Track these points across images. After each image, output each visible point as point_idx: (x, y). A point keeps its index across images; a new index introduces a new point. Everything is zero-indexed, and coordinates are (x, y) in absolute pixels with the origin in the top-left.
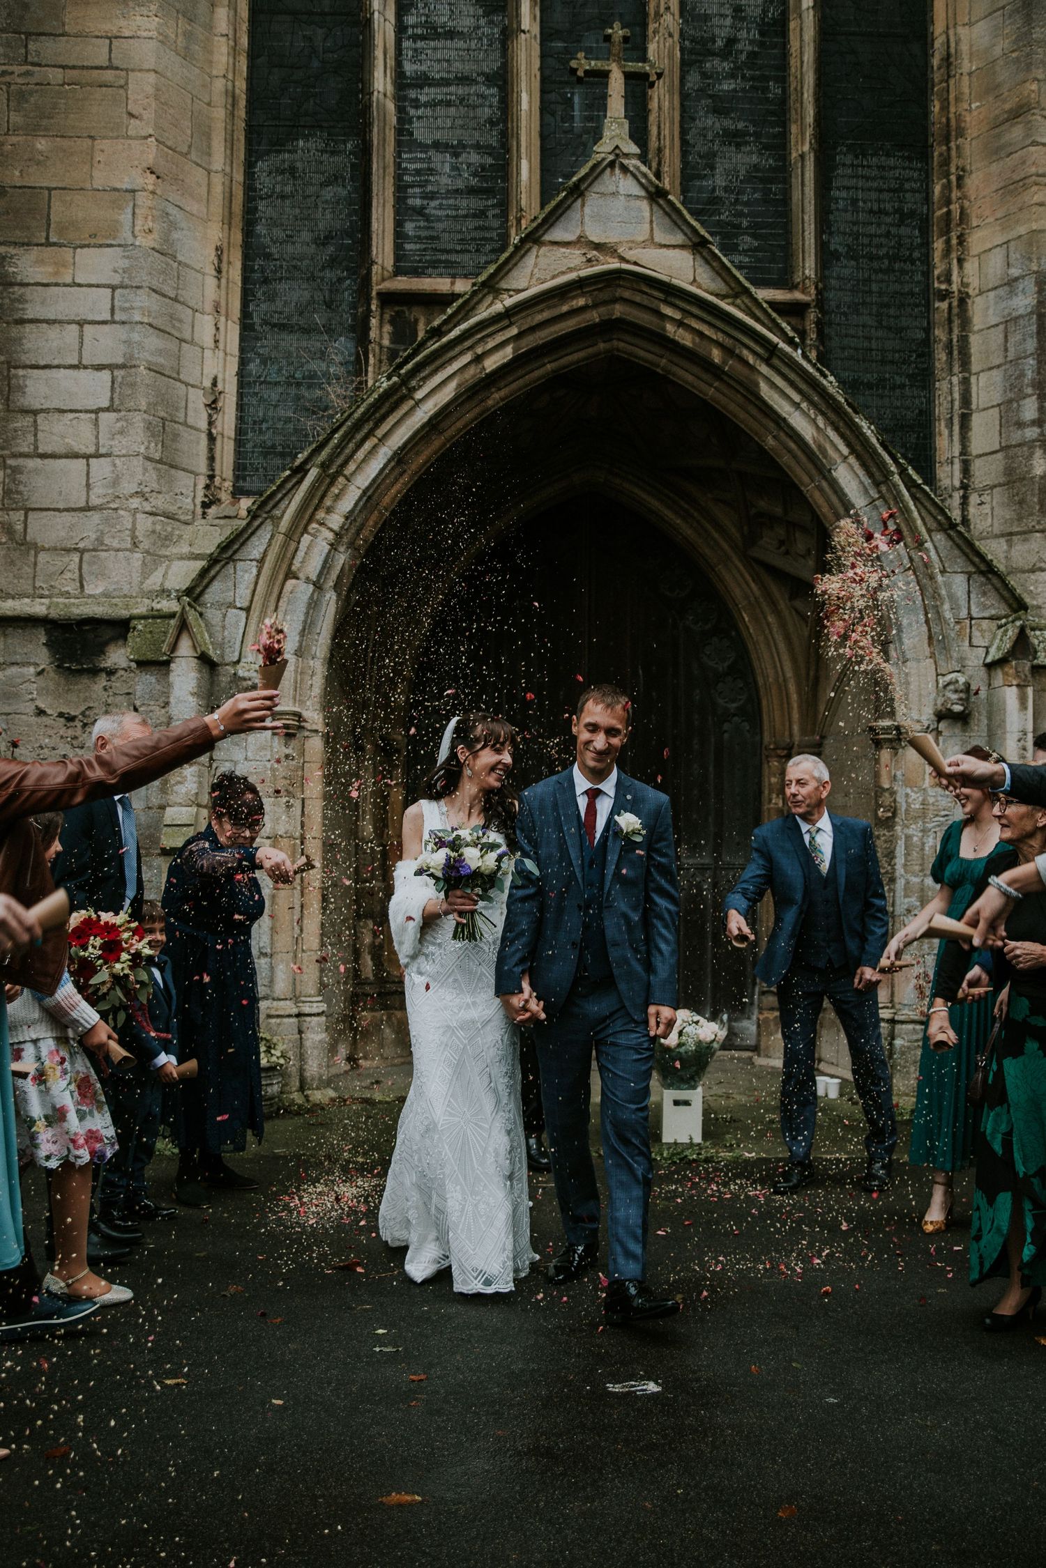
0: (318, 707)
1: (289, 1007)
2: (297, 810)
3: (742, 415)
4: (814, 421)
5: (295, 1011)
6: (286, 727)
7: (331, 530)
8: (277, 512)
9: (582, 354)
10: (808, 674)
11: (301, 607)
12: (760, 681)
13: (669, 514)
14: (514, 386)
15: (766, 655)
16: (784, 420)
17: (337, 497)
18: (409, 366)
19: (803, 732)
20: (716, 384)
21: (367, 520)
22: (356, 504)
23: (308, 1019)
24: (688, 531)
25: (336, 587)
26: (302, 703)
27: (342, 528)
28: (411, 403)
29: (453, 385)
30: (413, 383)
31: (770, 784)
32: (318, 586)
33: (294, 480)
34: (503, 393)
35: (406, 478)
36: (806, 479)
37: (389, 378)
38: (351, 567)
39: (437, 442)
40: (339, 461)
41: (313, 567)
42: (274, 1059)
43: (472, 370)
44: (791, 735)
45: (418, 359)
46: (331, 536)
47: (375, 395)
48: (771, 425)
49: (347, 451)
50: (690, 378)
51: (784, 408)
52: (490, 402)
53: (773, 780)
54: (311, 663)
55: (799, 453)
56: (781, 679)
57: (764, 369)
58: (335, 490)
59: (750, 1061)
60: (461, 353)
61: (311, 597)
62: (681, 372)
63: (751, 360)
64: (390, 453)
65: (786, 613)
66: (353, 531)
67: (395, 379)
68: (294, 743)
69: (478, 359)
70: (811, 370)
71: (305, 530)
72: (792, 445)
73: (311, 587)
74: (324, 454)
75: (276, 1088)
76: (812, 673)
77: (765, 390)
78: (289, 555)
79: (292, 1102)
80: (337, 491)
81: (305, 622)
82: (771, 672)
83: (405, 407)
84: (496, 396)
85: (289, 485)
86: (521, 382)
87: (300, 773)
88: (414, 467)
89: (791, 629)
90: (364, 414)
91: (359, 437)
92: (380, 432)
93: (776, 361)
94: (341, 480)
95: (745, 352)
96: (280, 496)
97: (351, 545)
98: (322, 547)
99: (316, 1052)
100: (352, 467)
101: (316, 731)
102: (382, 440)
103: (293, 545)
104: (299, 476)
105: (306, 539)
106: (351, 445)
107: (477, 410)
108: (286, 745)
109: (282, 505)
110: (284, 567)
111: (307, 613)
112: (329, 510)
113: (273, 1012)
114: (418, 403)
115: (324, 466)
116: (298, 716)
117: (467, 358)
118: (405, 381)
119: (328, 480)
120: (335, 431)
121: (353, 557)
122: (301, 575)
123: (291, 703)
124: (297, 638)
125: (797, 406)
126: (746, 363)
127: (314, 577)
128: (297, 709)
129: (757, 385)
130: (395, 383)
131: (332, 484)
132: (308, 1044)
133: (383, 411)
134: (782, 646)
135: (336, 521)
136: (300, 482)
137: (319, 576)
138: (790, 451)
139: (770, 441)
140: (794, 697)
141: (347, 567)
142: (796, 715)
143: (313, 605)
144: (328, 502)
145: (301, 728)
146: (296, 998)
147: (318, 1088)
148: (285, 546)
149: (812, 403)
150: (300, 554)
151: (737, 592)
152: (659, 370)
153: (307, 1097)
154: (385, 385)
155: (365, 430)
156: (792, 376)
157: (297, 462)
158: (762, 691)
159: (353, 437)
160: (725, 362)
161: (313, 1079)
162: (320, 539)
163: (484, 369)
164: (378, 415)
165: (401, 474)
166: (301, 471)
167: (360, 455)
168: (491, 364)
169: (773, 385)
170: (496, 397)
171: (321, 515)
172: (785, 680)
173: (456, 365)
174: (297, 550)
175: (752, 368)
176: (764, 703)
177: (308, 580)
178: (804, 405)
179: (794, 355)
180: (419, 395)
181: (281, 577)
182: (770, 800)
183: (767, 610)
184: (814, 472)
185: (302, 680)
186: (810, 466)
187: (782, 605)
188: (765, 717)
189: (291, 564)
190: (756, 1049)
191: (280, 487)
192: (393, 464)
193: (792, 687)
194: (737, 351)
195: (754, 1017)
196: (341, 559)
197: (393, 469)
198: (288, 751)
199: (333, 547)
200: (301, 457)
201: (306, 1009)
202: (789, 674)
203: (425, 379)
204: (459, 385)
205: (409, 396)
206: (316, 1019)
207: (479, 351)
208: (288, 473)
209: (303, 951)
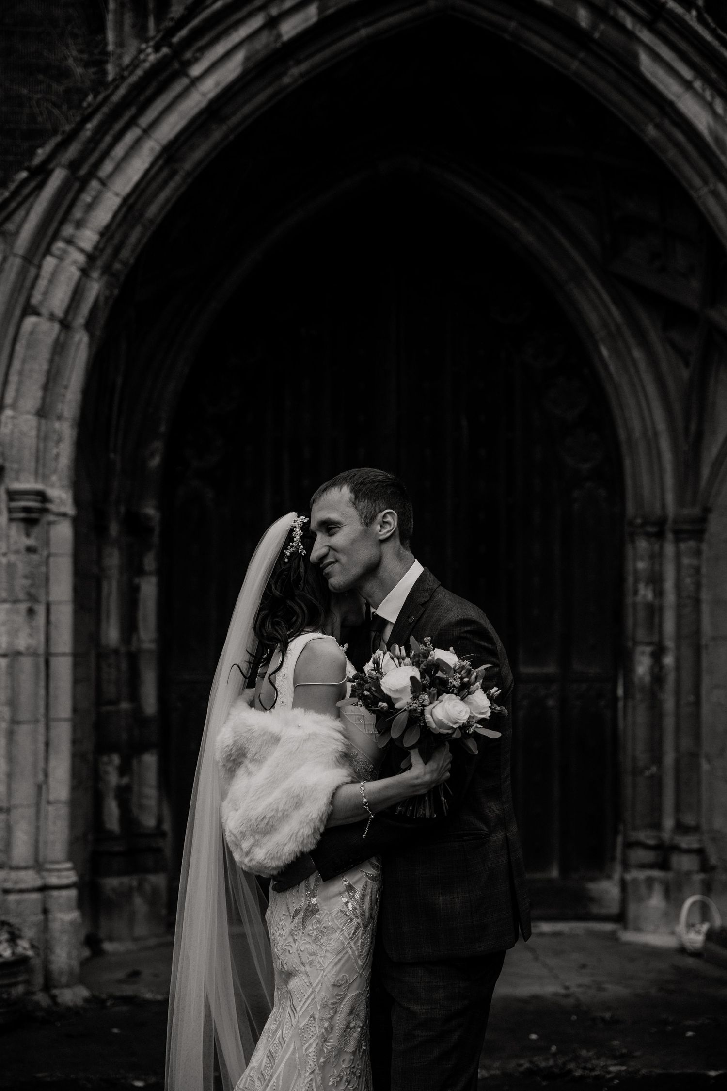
0: (66, 482)
1: (30, 878)
2: (41, 619)
3: (615, 96)
4: (710, 106)
5: (39, 883)
6: (26, 510)
7: (82, 250)
8: (10, 227)
9: (406, 15)
10: (687, 429)
11: (44, 353)
12: (622, 435)
13: (504, 215)
14: (318, 58)
15: (630, 401)
16: (671, 104)
17: (90, 207)
18: (184, 32)
19: (680, 502)
20: (582, 55)
21: (126, 236)
22: (115, 216)
23: (55, 893)
24: (529, 238)
25: (89, 326)
26: (45, 478)
27: (96, 247)
28: (185, 81)
29: (239, 57)
30: (188, 55)
31: (636, 571)
32: (65, 324)
33: (32, 184)
34: (304, 67)
35: (178, 179)
36: (697, 181)
37: (157, 49)
38: (107, 299)
39: (217, 134)
40: (93, 159)
41: (59, 300)
42: (20, 950)
43: (264, 38)
44: (663, 506)
45: (195, 22)
46: (81, 258)
47: (139, 72)
48: (653, 110)
49: (103, 146)
50: (547, 46)
51: (670, 88)
52: (286, 80)
53: (641, 565)
54: (57, 425)
55: (689, 148)
56: (650, 433)
57: (646, 36)
58: (87, 198)
59: (612, 937)
60: (251, 15)
61: (57, 341)
62: (536, 40)
63: (629, 23)
64: (158, 148)
65: (659, 348)
66: (109, 251)
67: (165, 50)
68: (36, 531)
69: (272, 23)
70: (709, 38)
71: (48, 251)
72: (680, 137)
73: (57, 327)
74: (72, 151)
75: (21, 989)
76: (693, 427)
77: (646, 63)
78: (28, 283)
79: (37, 1003)
80: (88, 199)
81: (49, 372)
82: (637, 425)
83: (177, 88)
84: (295, 71)
85: (26, 191)
86: (327, 53)
87: (43, 569)
88: (188, 165)
89: (664, 366)
90: (124, 97)
91: (118, 126)
92: (145, 120)
93: (662, 26)
94: (94, 184)
95: (622, 14)
96: (13, 205)
97: (107, 270)
98: (71, 273)
99: (65, 938)
100: (108, 167)
101: (64, 515)
102: (147, 131)
103: (33, 271)
104: (39, 178)
105: (50, 263)
106: (108, 139)
107: (270, 91)
108: (28, 535)
109: (18, 217)
110: (22, 300)
111: (51, 361)
112: (79, 224)
113: (9, 885)
114: (195, 82)
115: (73, 166)
116: (42, 496)
117: (257, 22)
118: (178, 51)
119: (77, 185)
120: (87, 119)
121: (109, 286)
122: (44, 311)
123: (32, 479)
124: (39, 394)
125: (688, 85)
126: (620, 27)
127: (59, 312)
128: (39, 486)
129: (636, 57)
130: (165, 56)
131: (82, 189)
132: (55, 926)
133: (149, 92)
134: (651, 389)
135: (88, 238)
136: (40, 186)
137: (67, 312)
138: (677, 145)
139: (652, 131)
140: (667, 457)
141: (102, 299)
142: (669, 481)
143: (59, 348)
144: (77, 213)
145: (46, 511)
146: (38, 865)
147: (68, 986)
148: (22, 273)
149: (708, 81)
150: (42, 283)
151: (593, 319)
152: (507, 36)
153: (54, 998)
154: (152, 58)
155: (126, 117)
156: (683, 45)
157: (37, 161)
158: (625, 449)
159: (110, 128)
160: (594, 26)
161: (61, 973)
162: (67, 262)
163: (279, 36)
164: (142, 98)
165: (171, 176)
166: (42, 173)
167: (119, 151)
168: (289, 29)
169: (656, 57)
170: (294, 73)
171: (68, 230)
172: (656, 434)
173: (243, 32)
174: (37, 277)
175: (631, 35)
176: (627, 462)
177: (52, 317)
178: (698, 85)
179: (687, 18)
180: (196, 70)
181: (18, 312)
182: (636, 592)
183: (631, 341)
184: (707, 171)
185: (45, 448)
186: (701, 163)
187: (654, 336)
188: (629, 482)
189: (29, 297)
190: (621, 918)
191: (15, 194)
192: (160, 163)
193: (665, 444)
194: (611, 12)
195: (617, 876)
196: (94, 288)
197: (161, 169)
198: (30, 542)
199: (85, 272)
200: (41, 154)
201: (53, 880)
202: (661, 426)
203: (203, 49)
204: (247, 59)
205: (182, 71)
206: (64, 893)
207: (274, 11)
208: (24, 174)
209: (49, 803)
